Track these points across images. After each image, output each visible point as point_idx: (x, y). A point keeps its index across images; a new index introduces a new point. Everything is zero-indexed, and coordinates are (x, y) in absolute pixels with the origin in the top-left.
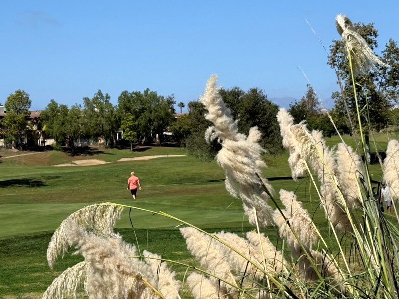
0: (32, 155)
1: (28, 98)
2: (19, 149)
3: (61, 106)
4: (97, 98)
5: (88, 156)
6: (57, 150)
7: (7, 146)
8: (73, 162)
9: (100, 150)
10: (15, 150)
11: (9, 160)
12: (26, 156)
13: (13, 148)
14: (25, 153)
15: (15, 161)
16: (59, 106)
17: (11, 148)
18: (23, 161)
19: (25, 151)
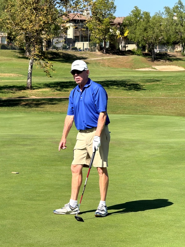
0: (114, 59)
1: (113, 4)
2: (103, 52)
3: (144, 13)
4: (177, 7)
5: (167, 62)
6: (138, 55)
7: (91, 49)
8: (153, 67)
9: (178, 57)
10: (98, 53)
11: (94, 62)
12: (109, 59)
13: (97, 51)
14: (108, 56)
15: (99, 63)
16: (142, 12)
17: (95, 51)
18: (107, 64)
19: (108, 54)
